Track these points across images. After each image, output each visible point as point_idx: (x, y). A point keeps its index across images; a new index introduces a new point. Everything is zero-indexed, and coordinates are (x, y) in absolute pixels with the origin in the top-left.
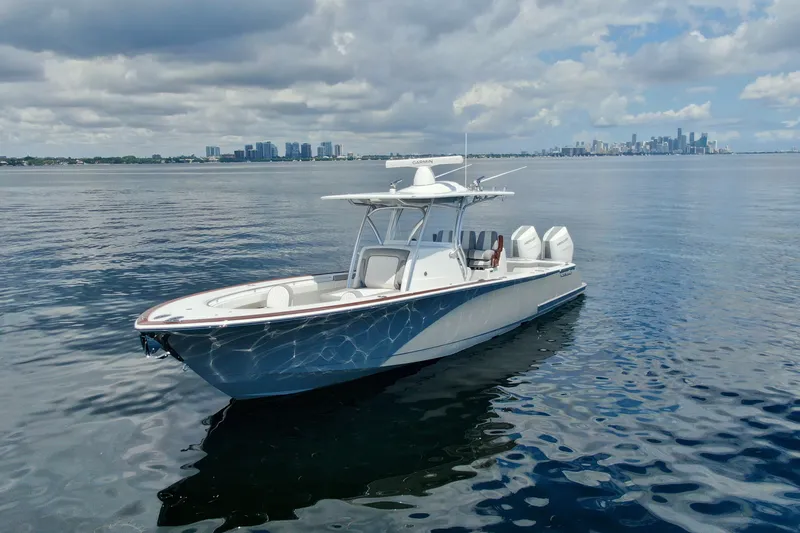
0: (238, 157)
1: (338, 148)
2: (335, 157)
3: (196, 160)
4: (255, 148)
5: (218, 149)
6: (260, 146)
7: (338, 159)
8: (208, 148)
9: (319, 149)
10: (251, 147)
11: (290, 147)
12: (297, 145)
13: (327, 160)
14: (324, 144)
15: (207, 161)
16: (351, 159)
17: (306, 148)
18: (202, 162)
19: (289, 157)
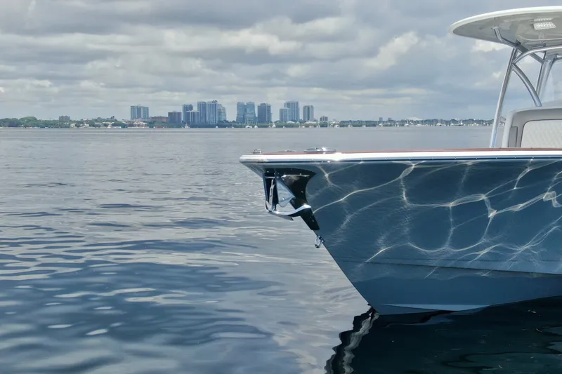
0: (173, 121)
1: (308, 110)
2: (302, 122)
3: (116, 124)
4: (195, 109)
5: (146, 110)
6: (202, 106)
7: (307, 126)
8: (133, 108)
9: (282, 111)
10: (191, 107)
11: (243, 108)
12: (251, 105)
13: (292, 126)
14: (288, 104)
15: (131, 125)
16: (324, 124)
17: (265, 110)
18: (124, 126)
19: (240, 123)
